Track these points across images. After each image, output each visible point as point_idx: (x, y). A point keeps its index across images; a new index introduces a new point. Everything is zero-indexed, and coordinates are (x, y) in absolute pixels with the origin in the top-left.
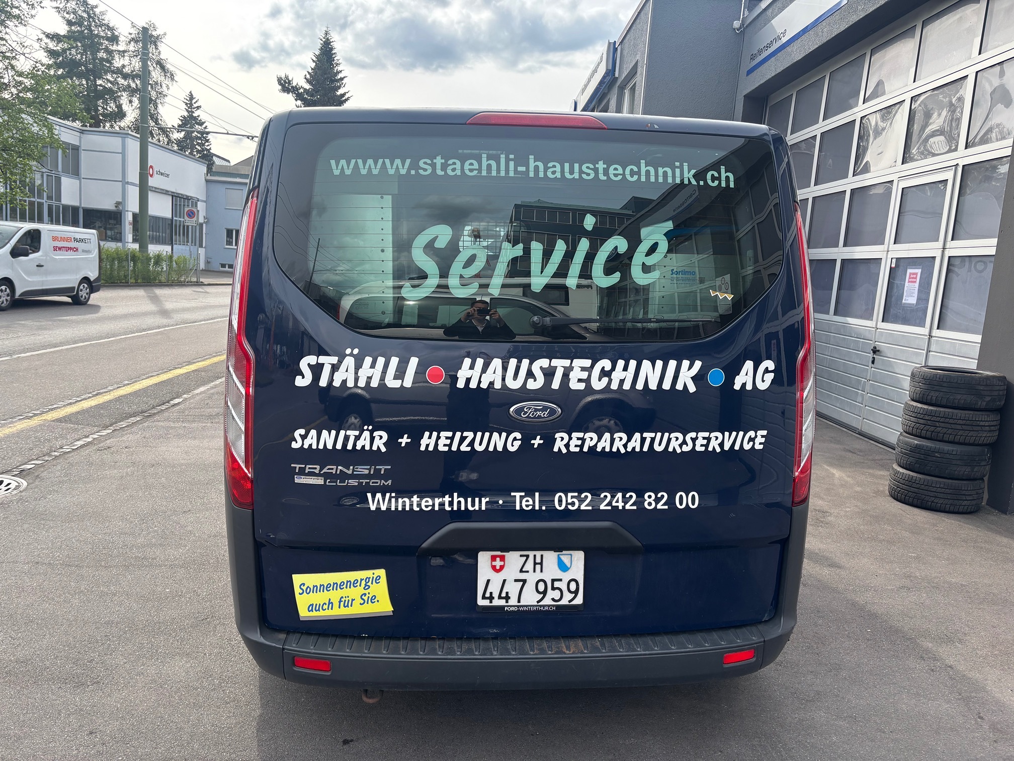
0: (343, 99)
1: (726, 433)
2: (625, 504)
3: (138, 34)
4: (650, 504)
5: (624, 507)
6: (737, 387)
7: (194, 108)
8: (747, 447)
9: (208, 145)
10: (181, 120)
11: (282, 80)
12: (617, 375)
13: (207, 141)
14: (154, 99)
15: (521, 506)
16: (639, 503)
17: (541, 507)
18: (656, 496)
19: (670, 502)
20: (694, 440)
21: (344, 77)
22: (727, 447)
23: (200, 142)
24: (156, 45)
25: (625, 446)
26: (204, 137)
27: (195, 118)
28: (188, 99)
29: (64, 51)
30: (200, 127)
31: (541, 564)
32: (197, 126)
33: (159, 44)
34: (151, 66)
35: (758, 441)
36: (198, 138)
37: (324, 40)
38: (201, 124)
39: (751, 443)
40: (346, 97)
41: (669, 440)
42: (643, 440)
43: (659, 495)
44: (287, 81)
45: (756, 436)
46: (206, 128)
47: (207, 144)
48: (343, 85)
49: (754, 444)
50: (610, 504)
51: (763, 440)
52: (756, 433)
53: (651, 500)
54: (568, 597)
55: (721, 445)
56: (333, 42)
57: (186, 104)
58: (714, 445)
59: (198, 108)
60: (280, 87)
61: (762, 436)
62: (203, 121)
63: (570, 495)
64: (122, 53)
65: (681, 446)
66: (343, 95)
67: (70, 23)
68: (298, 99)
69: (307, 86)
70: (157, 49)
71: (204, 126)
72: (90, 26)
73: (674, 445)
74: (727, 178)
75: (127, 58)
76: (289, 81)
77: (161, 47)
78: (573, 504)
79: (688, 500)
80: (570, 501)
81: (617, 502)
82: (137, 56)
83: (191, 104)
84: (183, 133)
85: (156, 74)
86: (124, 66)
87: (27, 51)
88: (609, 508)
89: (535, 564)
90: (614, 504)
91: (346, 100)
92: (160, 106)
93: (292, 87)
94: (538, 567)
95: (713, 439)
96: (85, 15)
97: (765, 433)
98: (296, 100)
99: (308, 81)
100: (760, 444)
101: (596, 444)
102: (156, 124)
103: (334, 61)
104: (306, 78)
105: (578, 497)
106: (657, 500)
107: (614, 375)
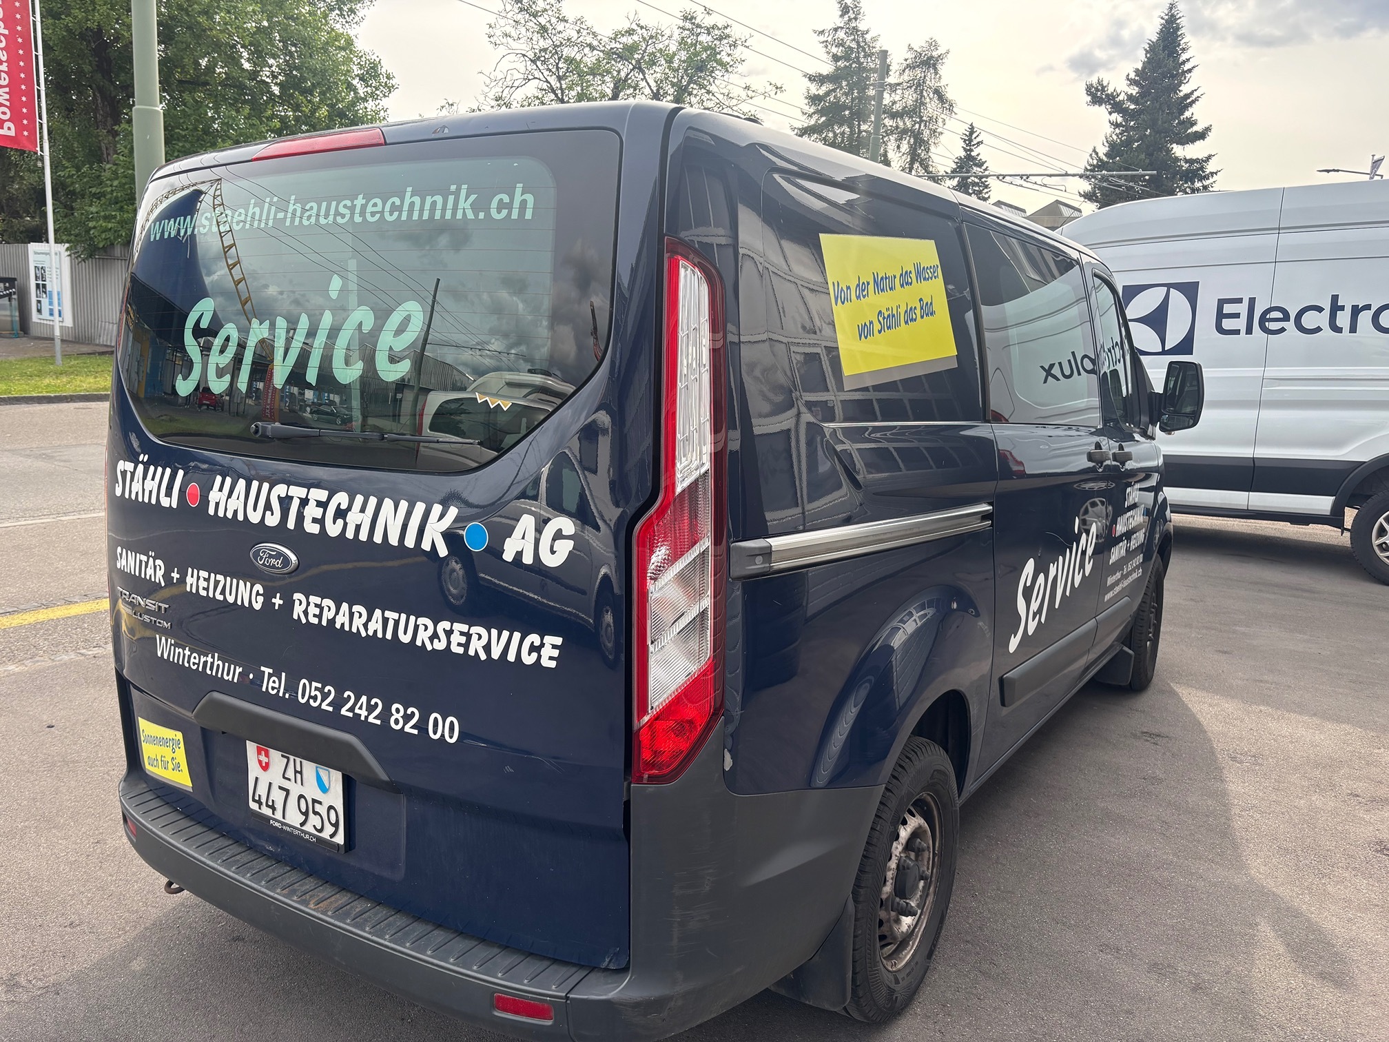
0: (1188, 101)
1: (492, 630)
2: (369, 715)
3: (915, 57)
4: (397, 722)
5: (366, 717)
6: (508, 556)
7: (974, 145)
8: (529, 660)
9: (987, 192)
10: (957, 163)
11: (1093, 87)
12: (353, 517)
13: (986, 187)
14: (926, 139)
15: (267, 688)
16: (385, 715)
17: (284, 694)
18: (405, 711)
19: (422, 726)
20: (449, 633)
21: (1194, 67)
22: (496, 653)
23: (977, 189)
24: (935, 69)
25: (366, 626)
26: (982, 183)
27: (973, 159)
28: (968, 133)
29: (828, 94)
30: (979, 169)
31: (301, 773)
32: (975, 168)
33: (939, 67)
34: (928, 95)
35: (548, 652)
36: (975, 184)
37: (1167, 17)
38: (980, 164)
39: (535, 655)
40: (1193, 97)
41: (416, 627)
42: (385, 621)
43: (409, 711)
44: (1100, 88)
45: (542, 645)
46: (986, 170)
47: (986, 190)
48: (1187, 80)
49: (539, 657)
50: (351, 709)
51: (556, 653)
52: (542, 640)
53: (399, 716)
54: (329, 829)
55: (487, 648)
56: (1180, 18)
57: (965, 141)
58: (476, 646)
59: (979, 143)
60: (1089, 98)
61: (554, 647)
62: (983, 160)
63: (314, 684)
64: (894, 87)
65: (431, 639)
66: (1187, 96)
67: (836, 58)
68: (1113, 112)
69: (1134, 91)
70: (936, 73)
71: (984, 167)
72: (858, 58)
73: (423, 637)
74: (524, 203)
75: (899, 92)
76: (1103, 87)
77: (943, 70)
78: (315, 698)
79: (445, 729)
80: (313, 694)
81: (361, 708)
82: (911, 87)
83: (971, 140)
84: (957, 179)
85: (932, 107)
86: (894, 103)
87: (734, 102)
88: (350, 715)
89: (296, 772)
90: (357, 711)
91: (1193, 102)
92: (932, 148)
93: (1107, 95)
94: (299, 776)
95: (475, 637)
96: (854, 45)
97: (558, 641)
98: (1110, 113)
99: (1132, 82)
100: (551, 658)
101: (335, 617)
102: (926, 171)
103: (1179, 45)
104: (1128, 79)
105: (321, 690)
106: (407, 718)
107: (350, 516)
